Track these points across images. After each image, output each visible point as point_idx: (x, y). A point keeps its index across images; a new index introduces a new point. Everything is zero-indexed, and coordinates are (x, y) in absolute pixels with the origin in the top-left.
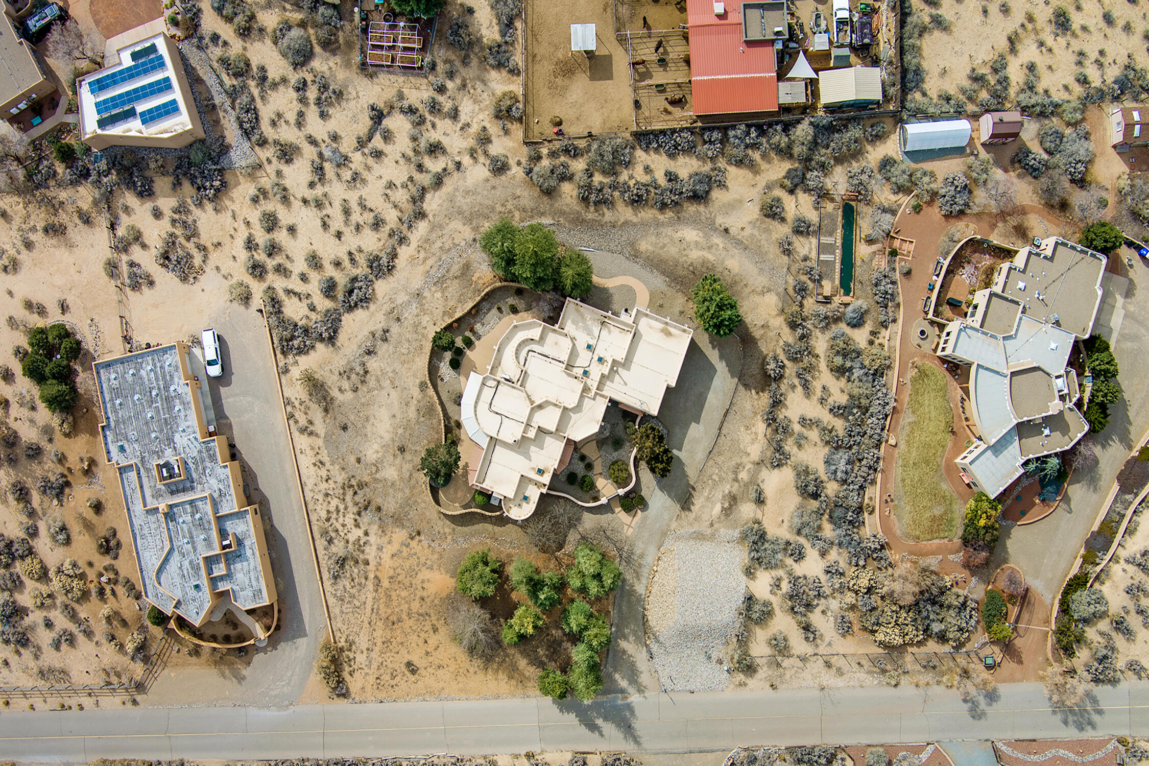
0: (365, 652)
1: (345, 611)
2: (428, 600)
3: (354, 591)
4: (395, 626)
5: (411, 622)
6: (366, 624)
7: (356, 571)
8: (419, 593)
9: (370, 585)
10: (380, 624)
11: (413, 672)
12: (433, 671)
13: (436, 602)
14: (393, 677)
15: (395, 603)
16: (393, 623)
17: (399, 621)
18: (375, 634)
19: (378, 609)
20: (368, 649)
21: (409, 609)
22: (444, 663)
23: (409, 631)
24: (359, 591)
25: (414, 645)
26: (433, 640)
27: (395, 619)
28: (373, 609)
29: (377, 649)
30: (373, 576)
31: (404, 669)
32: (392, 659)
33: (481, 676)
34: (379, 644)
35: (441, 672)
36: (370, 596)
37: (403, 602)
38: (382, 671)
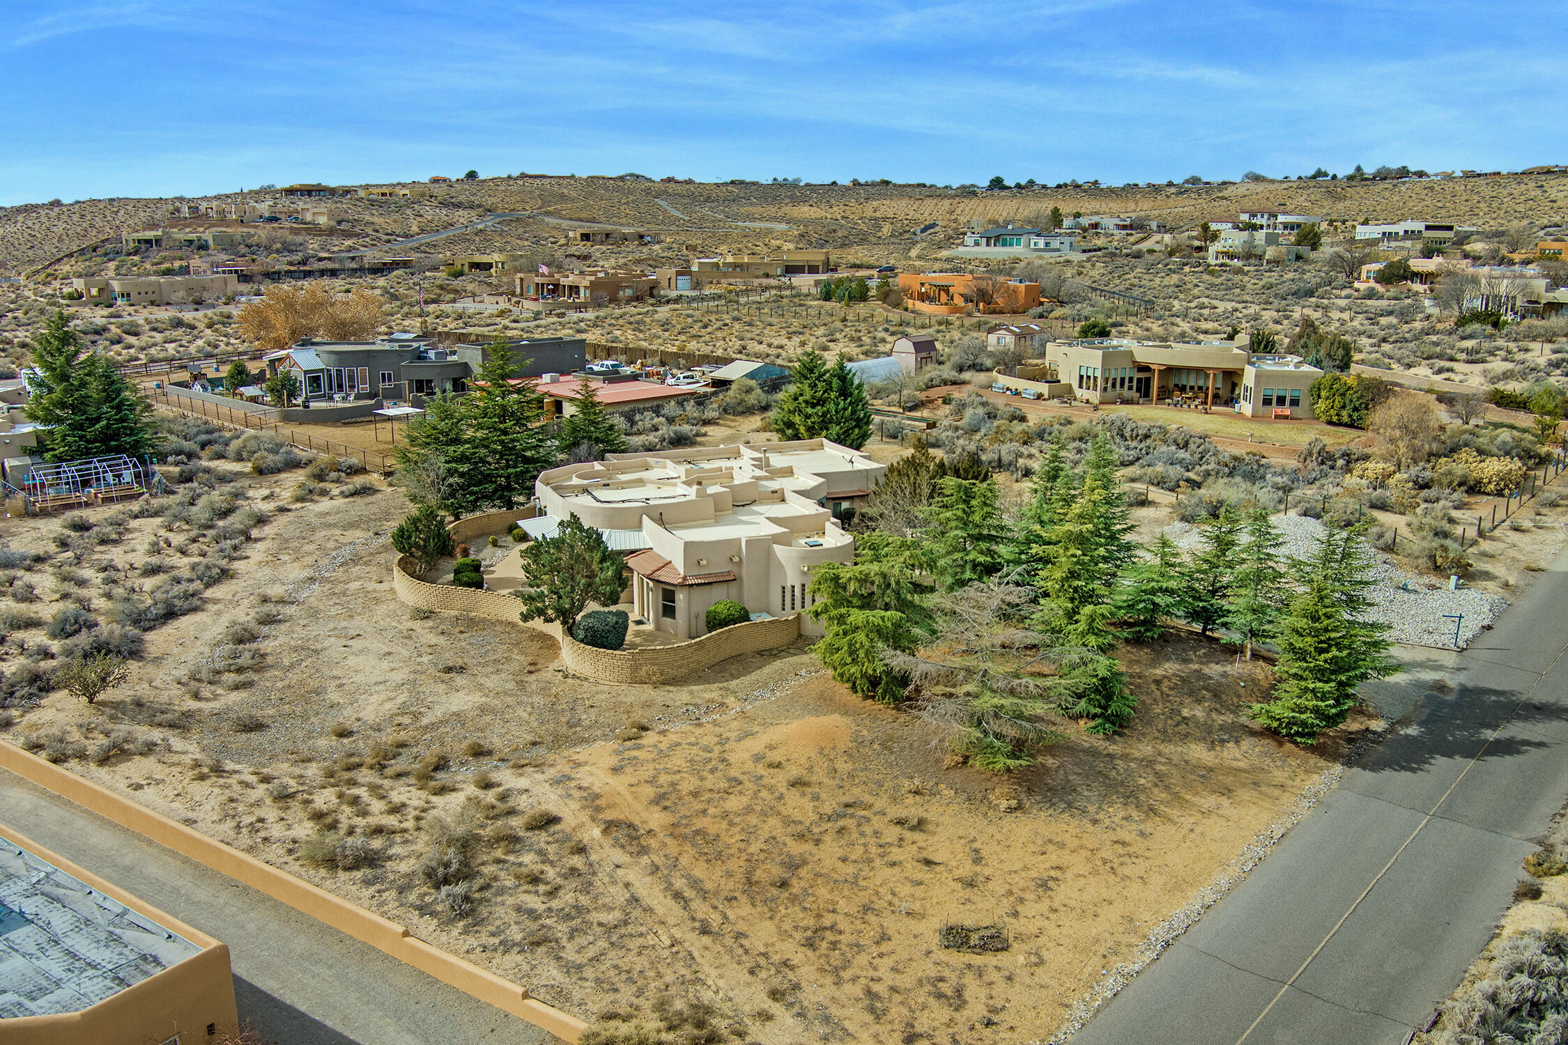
0: (775, 1008)
1: (579, 959)
2: (819, 775)
3: (567, 898)
4: (796, 887)
5: (830, 851)
6: (695, 943)
7: (528, 858)
8: (780, 780)
9: (608, 854)
10: (742, 910)
11: (995, 942)
12: (1043, 907)
13: (843, 766)
14: (958, 999)
15: (733, 839)
16: (784, 884)
17: (794, 865)
18: (756, 942)
19: (695, 883)
20: (775, 995)
21: (788, 821)
22: (1042, 867)
23: (850, 869)
24: (587, 888)
25: (905, 890)
26: (941, 846)
27: (777, 872)
28: (678, 896)
29: (807, 972)
30: (596, 832)
31: (958, 958)
32: (888, 962)
33: (1163, 833)
34: (798, 956)
35: (1064, 893)
36: (637, 876)
37: (753, 820)
38: (897, 1012)
